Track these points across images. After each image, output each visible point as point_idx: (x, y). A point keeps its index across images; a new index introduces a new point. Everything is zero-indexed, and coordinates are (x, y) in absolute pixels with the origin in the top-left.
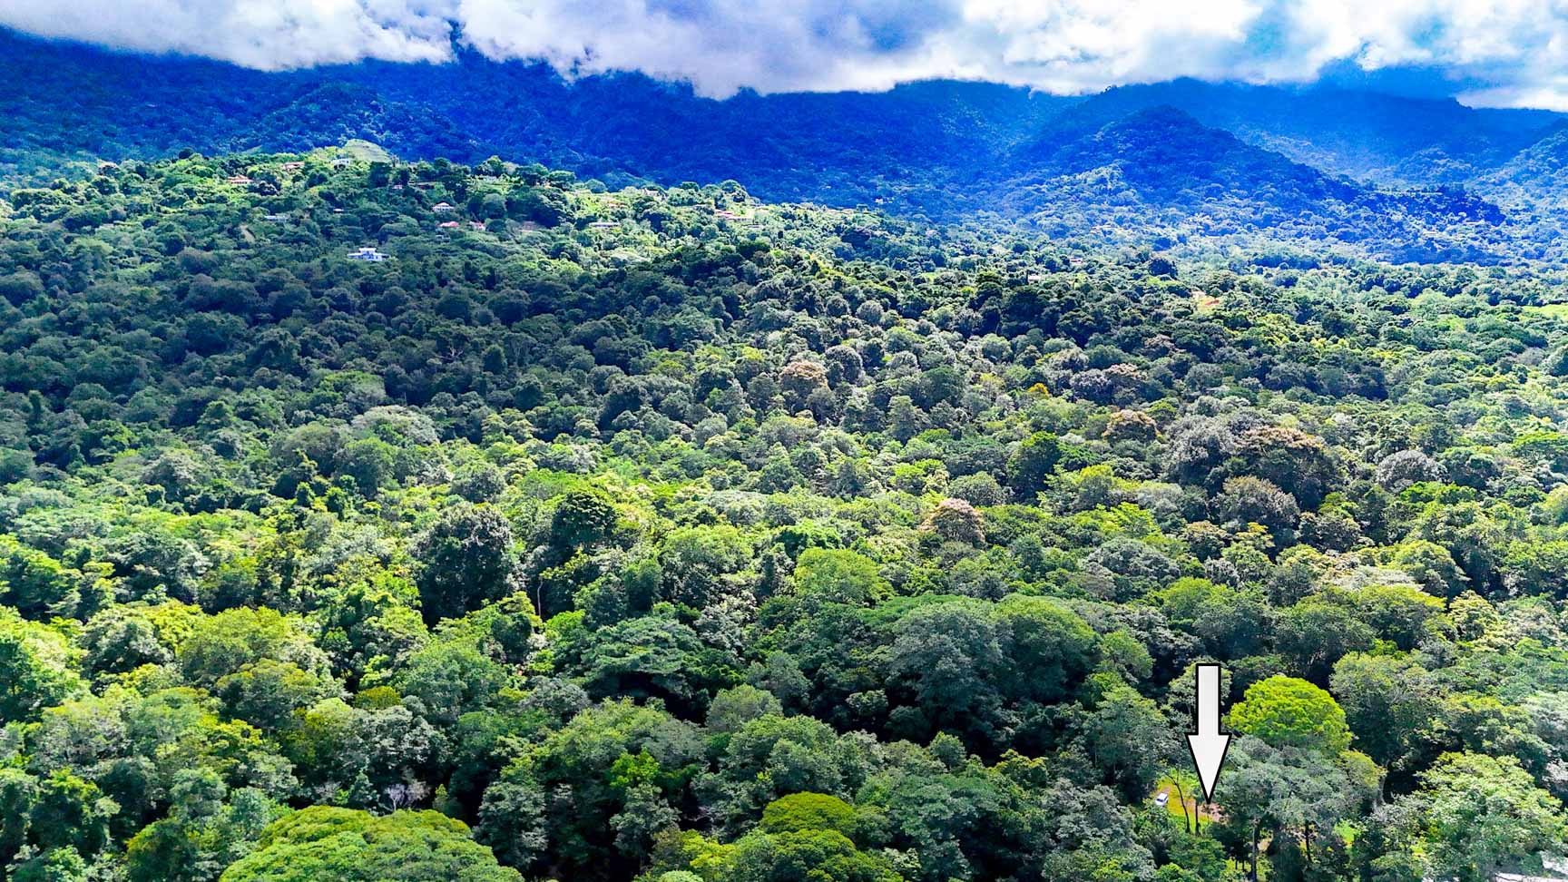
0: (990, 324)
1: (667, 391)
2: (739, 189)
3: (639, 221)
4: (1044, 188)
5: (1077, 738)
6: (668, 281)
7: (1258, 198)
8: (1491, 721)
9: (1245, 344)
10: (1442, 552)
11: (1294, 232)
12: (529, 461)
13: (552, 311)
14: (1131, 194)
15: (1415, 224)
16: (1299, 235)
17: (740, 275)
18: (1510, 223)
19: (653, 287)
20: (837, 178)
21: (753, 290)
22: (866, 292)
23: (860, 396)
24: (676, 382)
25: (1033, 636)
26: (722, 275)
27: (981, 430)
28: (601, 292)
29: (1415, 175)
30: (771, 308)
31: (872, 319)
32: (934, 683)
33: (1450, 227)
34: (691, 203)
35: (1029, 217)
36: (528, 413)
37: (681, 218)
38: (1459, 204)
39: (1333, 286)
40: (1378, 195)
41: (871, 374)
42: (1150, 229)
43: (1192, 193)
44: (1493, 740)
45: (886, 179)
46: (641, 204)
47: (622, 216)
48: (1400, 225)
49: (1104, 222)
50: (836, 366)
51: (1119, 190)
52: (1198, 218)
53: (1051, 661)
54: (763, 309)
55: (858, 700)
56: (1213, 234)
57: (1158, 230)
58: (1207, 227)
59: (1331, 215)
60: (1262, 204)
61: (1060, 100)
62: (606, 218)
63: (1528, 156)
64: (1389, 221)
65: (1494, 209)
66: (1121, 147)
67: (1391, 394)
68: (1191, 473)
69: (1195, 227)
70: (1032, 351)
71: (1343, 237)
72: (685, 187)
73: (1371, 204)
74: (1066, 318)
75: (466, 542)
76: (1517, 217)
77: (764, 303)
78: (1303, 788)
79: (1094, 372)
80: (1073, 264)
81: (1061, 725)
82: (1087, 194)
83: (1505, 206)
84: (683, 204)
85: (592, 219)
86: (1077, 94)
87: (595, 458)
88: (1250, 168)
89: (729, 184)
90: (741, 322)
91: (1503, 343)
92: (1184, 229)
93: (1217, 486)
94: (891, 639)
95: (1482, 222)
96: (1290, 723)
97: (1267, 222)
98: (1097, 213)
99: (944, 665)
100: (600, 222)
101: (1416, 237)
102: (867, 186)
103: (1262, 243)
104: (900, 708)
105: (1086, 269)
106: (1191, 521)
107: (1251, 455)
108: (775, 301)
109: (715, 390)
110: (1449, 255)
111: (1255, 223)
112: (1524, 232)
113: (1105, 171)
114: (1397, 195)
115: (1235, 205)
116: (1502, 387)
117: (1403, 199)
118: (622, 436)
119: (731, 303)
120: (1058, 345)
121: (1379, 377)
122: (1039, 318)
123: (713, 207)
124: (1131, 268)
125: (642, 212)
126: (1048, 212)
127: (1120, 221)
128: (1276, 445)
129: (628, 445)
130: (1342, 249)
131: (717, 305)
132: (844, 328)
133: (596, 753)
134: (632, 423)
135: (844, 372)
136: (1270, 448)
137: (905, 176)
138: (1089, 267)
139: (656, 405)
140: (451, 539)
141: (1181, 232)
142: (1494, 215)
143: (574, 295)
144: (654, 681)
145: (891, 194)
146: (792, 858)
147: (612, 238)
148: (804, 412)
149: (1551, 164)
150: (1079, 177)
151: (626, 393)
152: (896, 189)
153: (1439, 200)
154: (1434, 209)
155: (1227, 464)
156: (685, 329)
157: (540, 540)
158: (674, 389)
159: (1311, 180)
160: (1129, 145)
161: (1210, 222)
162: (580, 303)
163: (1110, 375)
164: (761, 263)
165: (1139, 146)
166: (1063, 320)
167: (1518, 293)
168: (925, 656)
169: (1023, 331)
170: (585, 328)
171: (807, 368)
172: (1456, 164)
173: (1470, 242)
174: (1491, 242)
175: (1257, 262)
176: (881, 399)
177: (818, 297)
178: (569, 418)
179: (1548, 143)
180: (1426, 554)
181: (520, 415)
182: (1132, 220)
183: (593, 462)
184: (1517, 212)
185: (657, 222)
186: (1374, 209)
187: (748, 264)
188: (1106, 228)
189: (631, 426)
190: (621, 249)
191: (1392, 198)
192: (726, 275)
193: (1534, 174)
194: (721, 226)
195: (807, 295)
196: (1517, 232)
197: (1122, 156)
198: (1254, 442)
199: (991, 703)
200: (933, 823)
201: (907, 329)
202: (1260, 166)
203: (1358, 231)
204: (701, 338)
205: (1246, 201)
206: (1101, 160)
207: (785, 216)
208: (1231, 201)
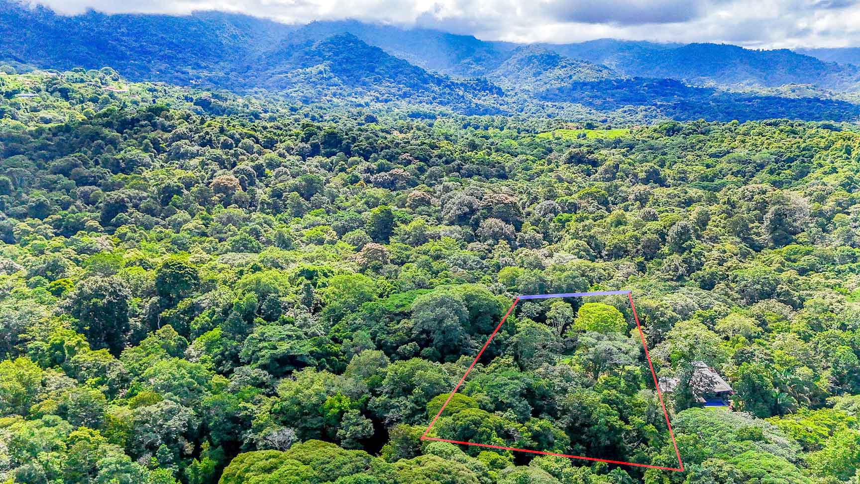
0: (315, 151)
1: (140, 199)
2: (114, 73)
3: (51, 93)
4: (289, 75)
5: (509, 348)
6: (106, 131)
7: (399, 83)
8: (661, 309)
9: (440, 157)
10: (582, 243)
11: (418, 100)
12: (69, 250)
13: (23, 153)
14: (336, 80)
15: (469, 96)
16: (420, 102)
17: (155, 126)
18: (506, 96)
19: (95, 136)
20: (163, 68)
21: (167, 135)
22: (240, 134)
23: (262, 193)
24: (145, 194)
25: (475, 302)
26: (142, 126)
27: (339, 208)
28: (56, 139)
29: (463, 72)
30: (185, 146)
31: (249, 150)
32: (443, 332)
33: (483, 98)
34: (82, 81)
35: (284, 92)
36: (45, 220)
37: (82, 91)
38: (485, 87)
39: (450, 127)
40: (451, 82)
41: (261, 181)
42: (350, 99)
43: (367, 80)
44: (663, 317)
45: (193, 68)
46: (50, 82)
47: (39, 90)
48: (463, 97)
49: (326, 95)
50: (243, 178)
51: (330, 78)
52: (372, 93)
53: (485, 313)
54: (179, 147)
55: (405, 349)
56: (381, 101)
57: (354, 100)
58: (378, 98)
59: (432, 92)
60: (401, 86)
61: (286, 27)
62: (27, 91)
63: (508, 64)
64: (458, 95)
65: (500, 89)
66: (327, 54)
67: (509, 176)
68: (462, 219)
69: (371, 98)
70: (342, 165)
71: (441, 103)
72: (76, 71)
73: (448, 86)
74: (355, 146)
75: (105, 301)
76: (509, 93)
77: (179, 143)
78: (623, 349)
79: (383, 174)
80: (325, 118)
81: (498, 343)
82: (313, 79)
83: (504, 88)
84: (76, 82)
85: (15, 92)
86: (293, 24)
87: (111, 245)
88: (393, 67)
89: (106, 70)
90: (165, 154)
91: (539, 151)
92: (367, 99)
93: (476, 225)
94: (407, 315)
95: (495, 95)
96: (606, 323)
97: (405, 95)
98: (321, 90)
99: (448, 322)
100: (23, 93)
101: (470, 103)
102: (183, 73)
103: (405, 107)
104: (426, 349)
105: (333, 120)
106: (469, 243)
107: (489, 208)
108: (187, 141)
109: (175, 196)
110: (486, 112)
111: (400, 96)
112: (513, 100)
113: (321, 67)
114: (459, 82)
115: (388, 86)
116: (551, 170)
117: (462, 84)
118: (123, 229)
119: (155, 142)
120: (356, 161)
121: (503, 168)
122: (341, 146)
123: (100, 84)
124: (356, 119)
125: (52, 88)
126: (294, 89)
127: (334, 95)
128: (499, 202)
129: (129, 234)
130: (443, 109)
131: (147, 145)
132: (236, 155)
133: (314, 400)
134: (126, 220)
135: (248, 181)
136: (497, 204)
137: (205, 68)
138: (334, 119)
139: (136, 206)
140: (94, 300)
141: (366, 101)
142: (500, 92)
143: (36, 143)
144: (299, 359)
145: (198, 78)
146: (468, 425)
147: (35, 104)
148: (233, 205)
149: (517, 68)
150: (307, 70)
151: (116, 202)
152: (201, 75)
153: (477, 85)
154: (475, 89)
155: (479, 214)
156: (131, 160)
157: (149, 293)
158: (145, 198)
159: (422, 74)
160: (331, 53)
161: (378, 95)
162: (43, 147)
163: (391, 175)
164: (167, 118)
165: (336, 54)
166: (353, 147)
167: (527, 128)
168: (435, 320)
169: (334, 154)
170: (58, 162)
171: (228, 179)
172: (479, 68)
173: (493, 105)
174: (500, 105)
175: (410, 116)
176: (277, 194)
177: (213, 138)
178: (78, 220)
179: (515, 58)
180: (578, 245)
181: (40, 222)
182: (340, 94)
183: (110, 247)
184: (508, 90)
185: (65, 94)
186: (451, 90)
187: (159, 120)
188: (328, 98)
189: (126, 222)
190: (43, 111)
191: (457, 84)
192: (146, 126)
193: (511, 73)
194: (111, 95)
195: (208, 137)
196: (510, 100)
197: (328, 59)
198: (489, 202)
199: (466, 339)
200: (514, 395)
201: (271, 154)
202: (398, 67)
203: (446, 100)
204: (144, 166)
205: (393, 85)
206: (317, 61)
207: (150, 90)
208: (386, 85)
